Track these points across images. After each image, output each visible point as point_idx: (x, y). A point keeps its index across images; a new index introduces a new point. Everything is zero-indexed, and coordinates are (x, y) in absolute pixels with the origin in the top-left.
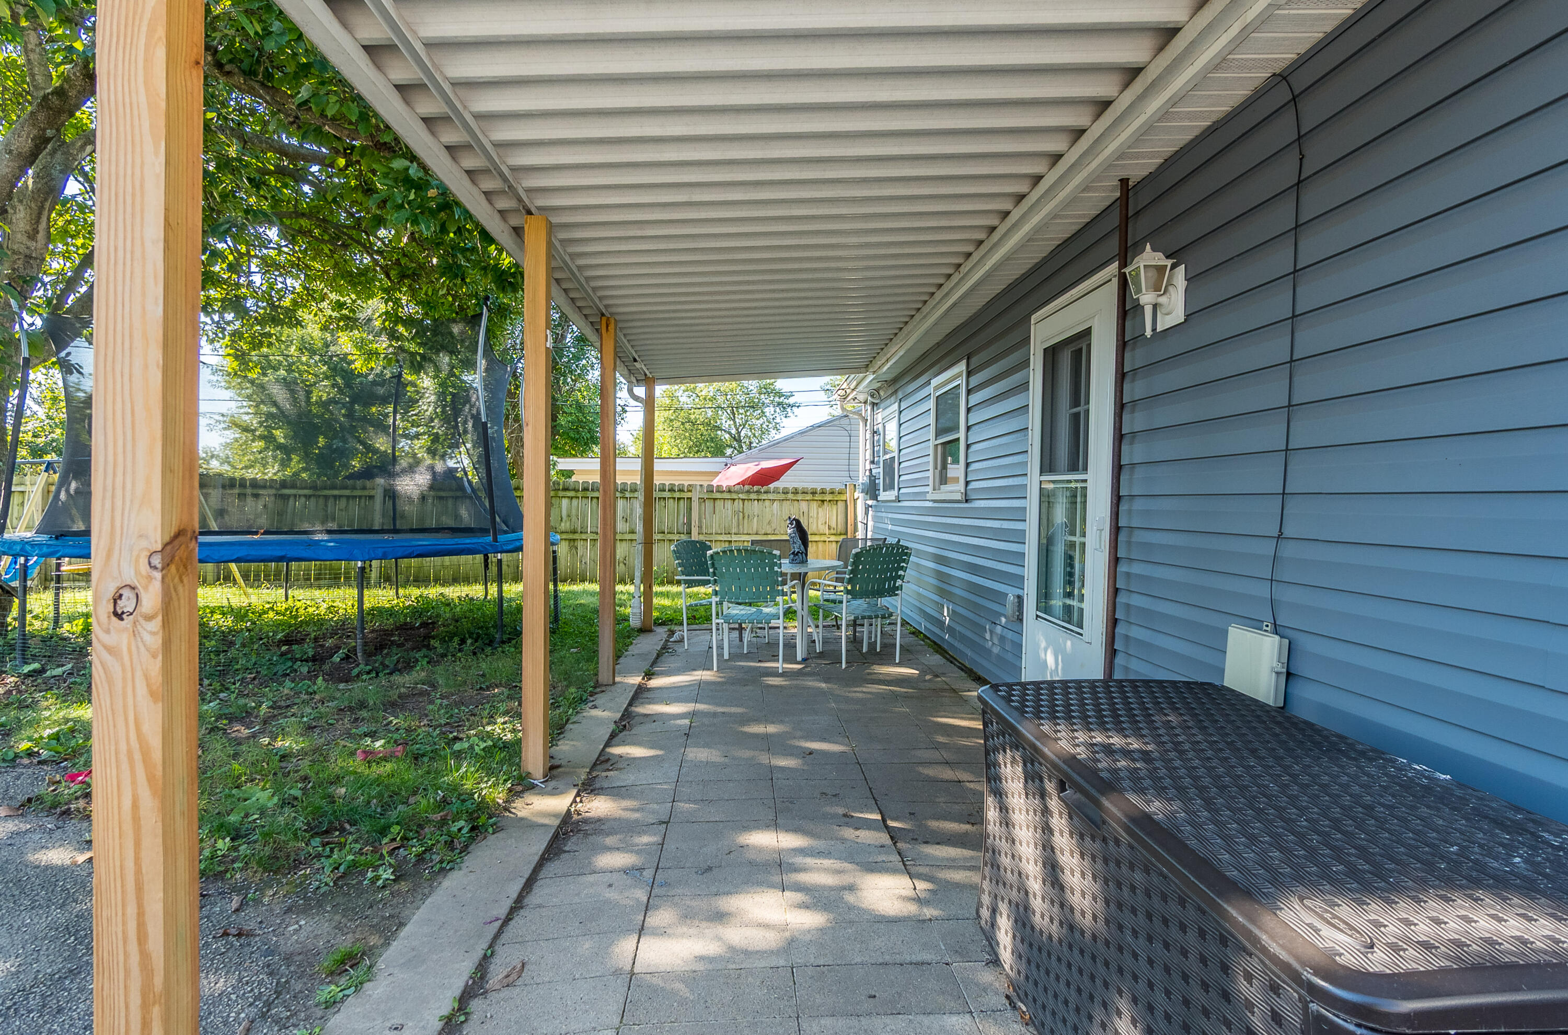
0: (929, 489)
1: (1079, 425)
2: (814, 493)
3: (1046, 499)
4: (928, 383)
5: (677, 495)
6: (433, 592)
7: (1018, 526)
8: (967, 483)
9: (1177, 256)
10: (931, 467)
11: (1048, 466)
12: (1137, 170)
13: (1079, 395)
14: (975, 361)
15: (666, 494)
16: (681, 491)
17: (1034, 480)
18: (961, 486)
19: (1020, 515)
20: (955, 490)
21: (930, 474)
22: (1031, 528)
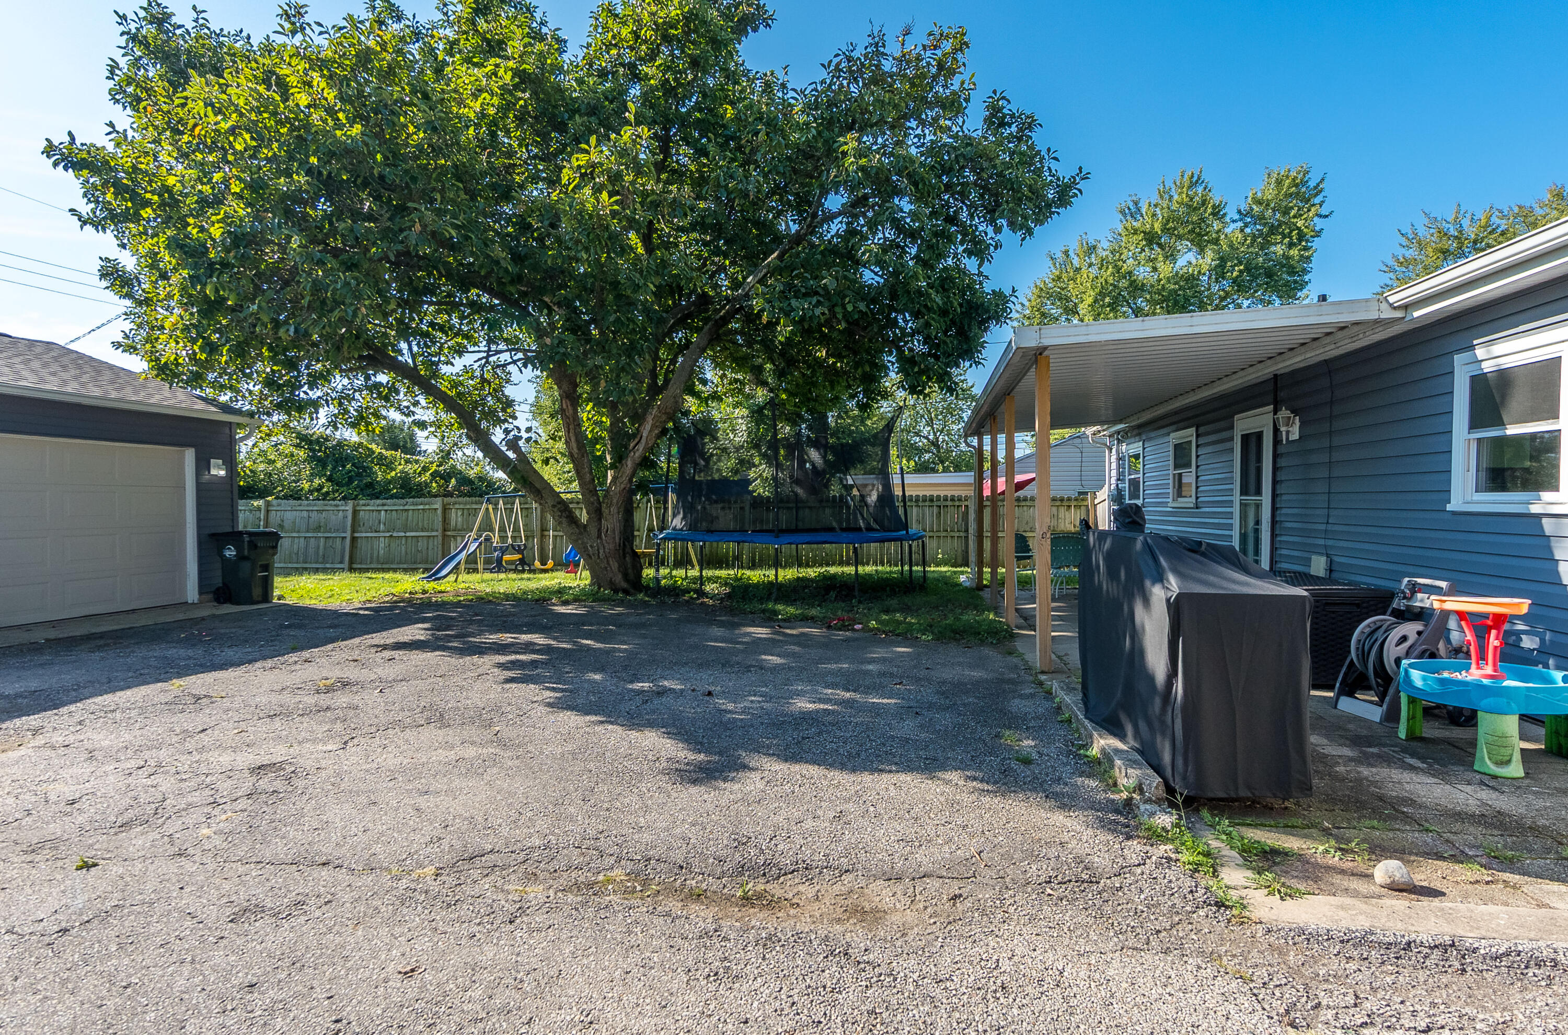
0: (1170, 500)
1: (1259, 471)
2: (1062, 500)
3: (1243, 506)
4: (1168, 434)
5: (957, 503)
6: (833, 570)
7: (1229, 521)
8: (1197, 498)
9: (1295, 412)
10: (1171, 486)
11: (1244, 491)
12: (1279, 373)
13: (1259, 459)
14: (1202, 429)
15: (949, 503)
16: (960, 500)
17: (1237, 498)
18: (1193, 499)
19: (1230, 515)
20: (1189, 502)
21: (1170, 491)
22: (1236, 522)
